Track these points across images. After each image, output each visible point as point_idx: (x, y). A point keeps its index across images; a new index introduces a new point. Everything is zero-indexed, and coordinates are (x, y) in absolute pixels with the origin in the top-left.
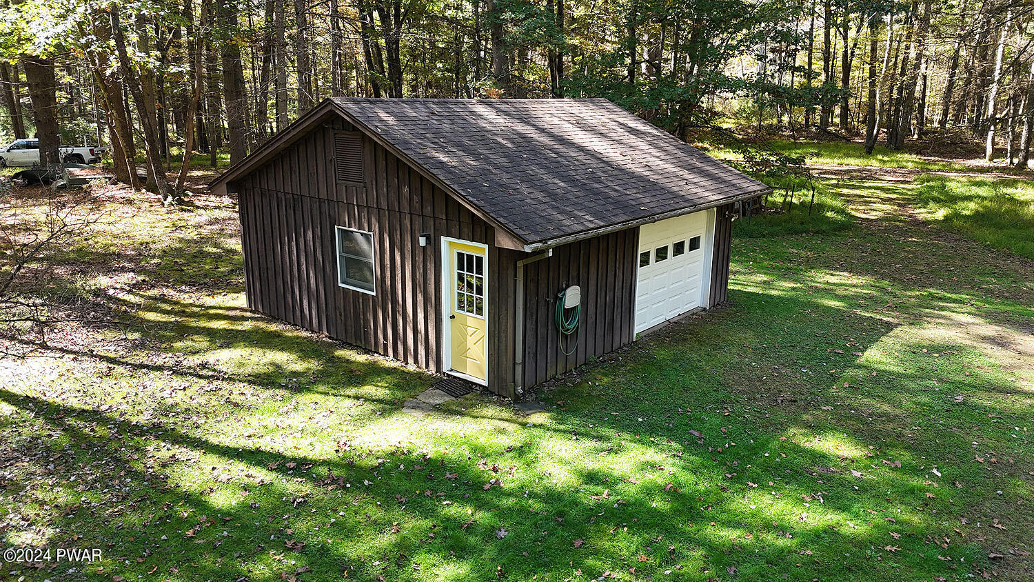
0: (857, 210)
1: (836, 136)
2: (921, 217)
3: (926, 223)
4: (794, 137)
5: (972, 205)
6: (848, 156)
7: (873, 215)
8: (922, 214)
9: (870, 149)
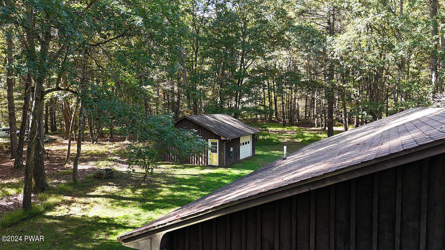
0: (281, 140)
1: (274, 122)
2: (296, 141)
3: (297, 142)
4: (262, 122)
5: (308, 138)
6: (278, 127)
7: (285, 141)
8: (296, 140)
9: (284, 125)
